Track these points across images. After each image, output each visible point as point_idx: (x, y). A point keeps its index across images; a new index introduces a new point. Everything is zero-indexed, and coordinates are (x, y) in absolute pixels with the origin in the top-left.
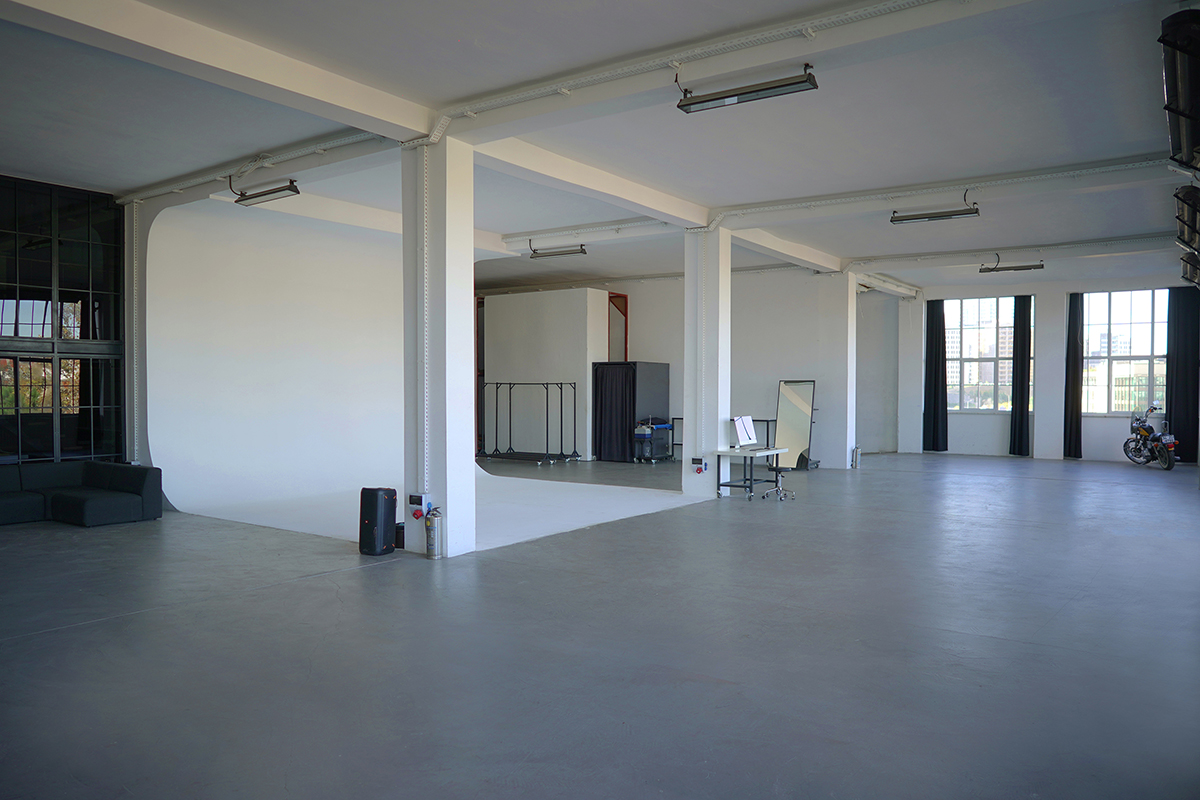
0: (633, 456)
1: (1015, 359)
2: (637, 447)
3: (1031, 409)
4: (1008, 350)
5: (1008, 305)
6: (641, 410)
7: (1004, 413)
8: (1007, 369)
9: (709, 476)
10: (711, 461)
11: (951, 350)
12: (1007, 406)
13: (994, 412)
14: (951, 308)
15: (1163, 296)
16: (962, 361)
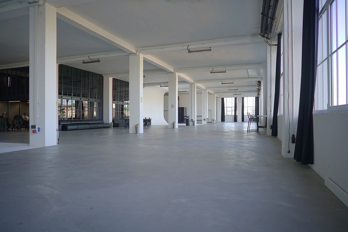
0: (183, 122)
1: (235, 107)
2: (184, 120)
3: (237, 115)
4: (234, 106)
5: (234, 99)
6: (184, 115)
7: (233, 115)
8: (234, 108)
9: (206, 121)
10: (206, 119)
11: (225, 106)
12: (233, 114)
13: (232, 115)
14: (225, 99)
15: (254, 98)
16: (227, 107)
